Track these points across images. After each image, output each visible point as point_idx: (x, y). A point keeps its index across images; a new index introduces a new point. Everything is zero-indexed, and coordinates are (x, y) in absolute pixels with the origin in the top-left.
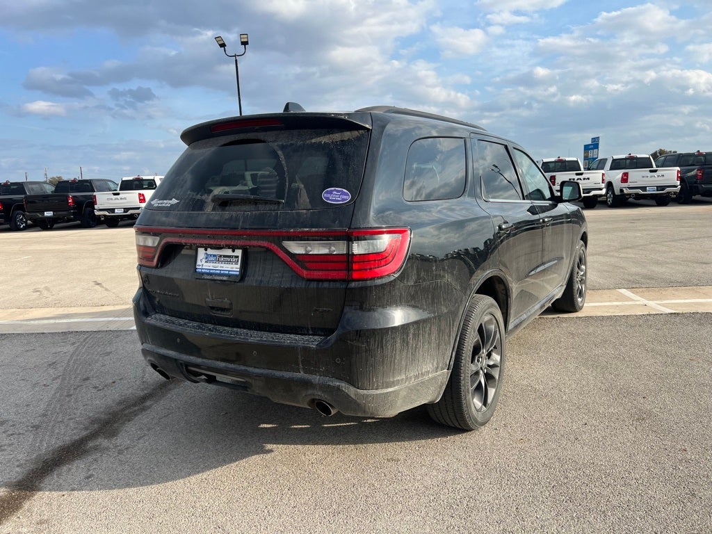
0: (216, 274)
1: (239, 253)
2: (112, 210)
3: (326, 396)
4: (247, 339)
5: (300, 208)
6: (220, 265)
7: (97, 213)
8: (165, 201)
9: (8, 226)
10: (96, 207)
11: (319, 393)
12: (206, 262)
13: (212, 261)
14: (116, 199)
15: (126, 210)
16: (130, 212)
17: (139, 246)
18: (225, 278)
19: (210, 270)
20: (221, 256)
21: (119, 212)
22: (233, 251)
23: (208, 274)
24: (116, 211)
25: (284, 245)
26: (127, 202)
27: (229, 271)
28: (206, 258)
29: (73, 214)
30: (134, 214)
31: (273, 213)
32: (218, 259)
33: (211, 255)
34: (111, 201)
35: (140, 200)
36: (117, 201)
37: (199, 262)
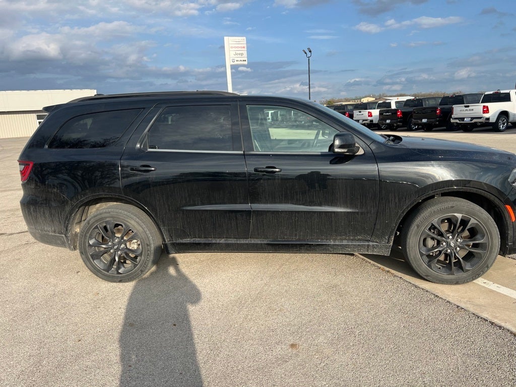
2: (463, 119)
7: (452, 121)
9: (406, 128)
10: (453, 116)
14: (467, 110)
15: (472, 118)
16: (474, 121)
21: (467, 120)
24: (465, 119)
26: (474, 113)
29: (438, 121)
30: (477, 122)
34: (462, 112)
35: (483, 111)
36: (467, 112)
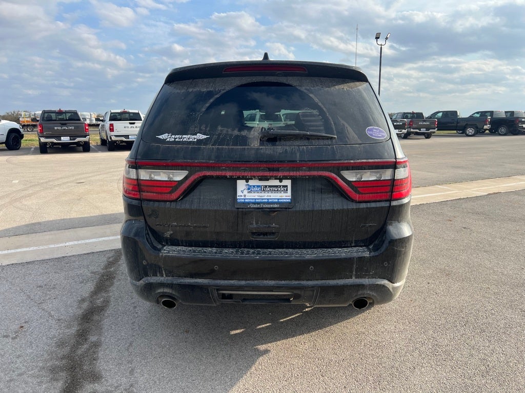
0: (264, 203)
1: (288, 183)
3: (373, 294)
4: (304, 257)
5: (352, 143)
6: (266, 194)
8: (184, 136)
11: (368, 292)
12: (248, 192)
13: (257, 192)
17: (128, 181)
18: (276, 206)
19: (255, 199)
20: (266, 186)
22: (281, 182)
23: (254, 203)
25: (343, 174)
27: (278, 199)
28: (249, 189)
31: (329, 147)
32: (264, 189)
33: (254, 186)
37: (239, 193)
